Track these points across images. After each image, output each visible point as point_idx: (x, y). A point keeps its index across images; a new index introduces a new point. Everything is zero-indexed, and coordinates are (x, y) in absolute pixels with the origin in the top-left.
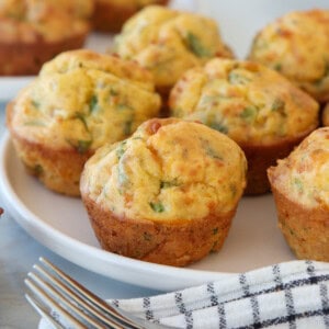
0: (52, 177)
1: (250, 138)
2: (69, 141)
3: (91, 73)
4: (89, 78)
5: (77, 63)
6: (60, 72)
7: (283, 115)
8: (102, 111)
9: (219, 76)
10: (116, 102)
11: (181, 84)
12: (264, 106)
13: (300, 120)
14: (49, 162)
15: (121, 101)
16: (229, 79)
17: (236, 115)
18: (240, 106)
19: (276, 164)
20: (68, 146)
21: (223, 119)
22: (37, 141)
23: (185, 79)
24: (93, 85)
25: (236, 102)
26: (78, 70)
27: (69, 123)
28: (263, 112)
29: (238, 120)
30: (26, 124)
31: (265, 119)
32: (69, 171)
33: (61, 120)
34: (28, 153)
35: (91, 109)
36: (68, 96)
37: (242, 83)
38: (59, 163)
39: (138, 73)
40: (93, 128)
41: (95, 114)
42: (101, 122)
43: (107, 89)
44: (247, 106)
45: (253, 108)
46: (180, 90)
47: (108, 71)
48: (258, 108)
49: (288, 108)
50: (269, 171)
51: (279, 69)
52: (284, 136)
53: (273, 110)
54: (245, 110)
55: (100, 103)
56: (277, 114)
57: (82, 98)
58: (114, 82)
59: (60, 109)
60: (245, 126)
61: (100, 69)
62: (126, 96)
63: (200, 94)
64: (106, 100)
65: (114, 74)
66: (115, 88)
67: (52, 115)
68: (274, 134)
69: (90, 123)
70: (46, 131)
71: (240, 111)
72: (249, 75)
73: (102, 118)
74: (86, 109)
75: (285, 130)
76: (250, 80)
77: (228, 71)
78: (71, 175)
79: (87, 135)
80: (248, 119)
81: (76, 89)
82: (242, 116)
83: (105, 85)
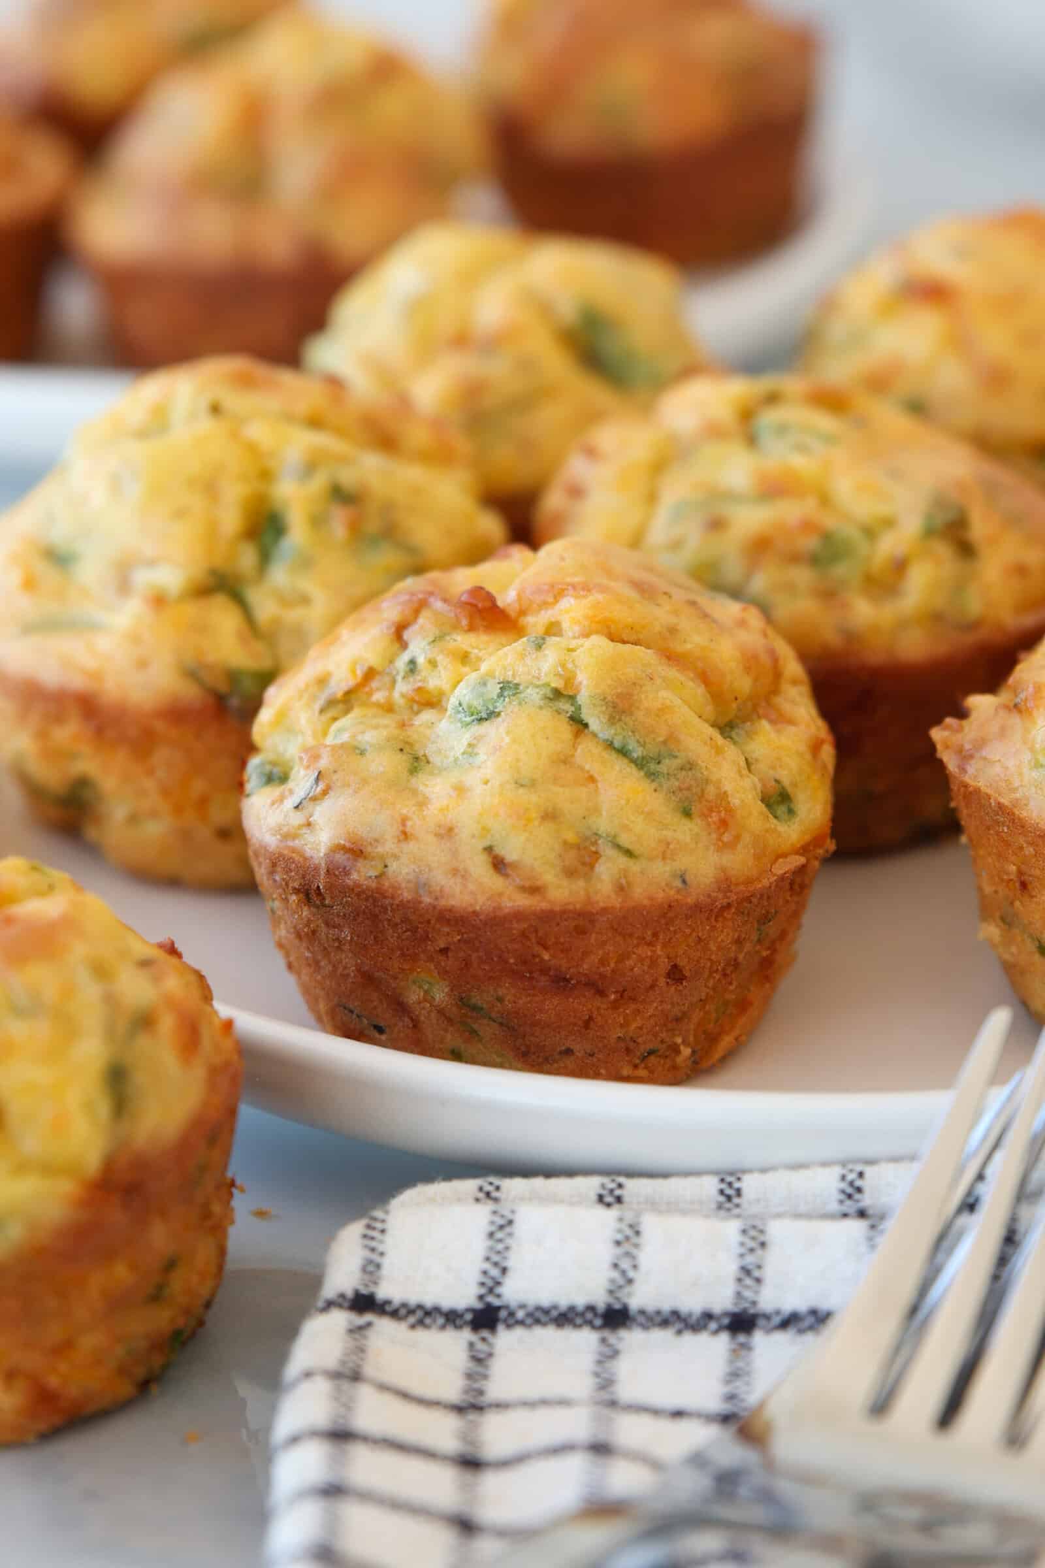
0: (133, 819)
1: (851, 637)
2: (192, 674)
3: (259, 432)
4: (252, 449)
5: (203, 404)
6: (142, 434)
7: (965, 549)
8: (305, 563)
9: (714, 432)
10: (355, 529)
11: (577, 467)
12: (889, 523)
13: (1021, 570)
14: (121, 758)
15: (372, 525)
16: (751, 440)
17: (794, 558)
18: (807, 526)
19: (962, 714)
20: (190, 692)
21: (748, 575)
22: (77, 682)
23: (591, 453)
24: (266, 475)
25: (790, 511)
26: (206, 425)
27: (191, 610)
28: (889, 545)
29: (802, 576)
30: (29, 629)
31: (900, 566)
32: (199, 786)
33: (159, 601)
34: (42, 735)
35: (265, 558)
36: (180, 514)
37: (802, 448)
38: (162, 756)
39: (418, 436)
40: (277, 622)
41: (280, 575)
42: (305, 600)
43: (319, 483)
44: (830, 522)
45: (851, 532)
46: (576, 492)
47: (315, 422)
48: (870, 532)
49: (980, 528)
50: (937, 734)
51: (918, 408)
52: (975, 625)
53: (930, 533)
54: (827, 537)
55: (298, 534)
56: (943, 550)
57: (231, 520)
58: (343, 460)
59: (152, 563)
60: (829, 594)
61: (289, 418)
62: (388, 507)
63: (652, 498)
64: (317, 522)
65: (339, 432)
66: (348, 477)
67: (124, 586)
68: (936, 618)
69: (265, 607)
70: (104, 644)
71: (810, 543)
72: (824, 422)
73: (307, 584)
74: (247, 558)
75: (974, 605)
76: (830, 440)
77: (747, 416)
78: (203, 803)
79: (259, 646)
80: (841, 570)
81: (209, 487)
82: (814, 560)
83: (310, 468)
